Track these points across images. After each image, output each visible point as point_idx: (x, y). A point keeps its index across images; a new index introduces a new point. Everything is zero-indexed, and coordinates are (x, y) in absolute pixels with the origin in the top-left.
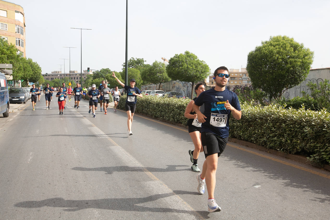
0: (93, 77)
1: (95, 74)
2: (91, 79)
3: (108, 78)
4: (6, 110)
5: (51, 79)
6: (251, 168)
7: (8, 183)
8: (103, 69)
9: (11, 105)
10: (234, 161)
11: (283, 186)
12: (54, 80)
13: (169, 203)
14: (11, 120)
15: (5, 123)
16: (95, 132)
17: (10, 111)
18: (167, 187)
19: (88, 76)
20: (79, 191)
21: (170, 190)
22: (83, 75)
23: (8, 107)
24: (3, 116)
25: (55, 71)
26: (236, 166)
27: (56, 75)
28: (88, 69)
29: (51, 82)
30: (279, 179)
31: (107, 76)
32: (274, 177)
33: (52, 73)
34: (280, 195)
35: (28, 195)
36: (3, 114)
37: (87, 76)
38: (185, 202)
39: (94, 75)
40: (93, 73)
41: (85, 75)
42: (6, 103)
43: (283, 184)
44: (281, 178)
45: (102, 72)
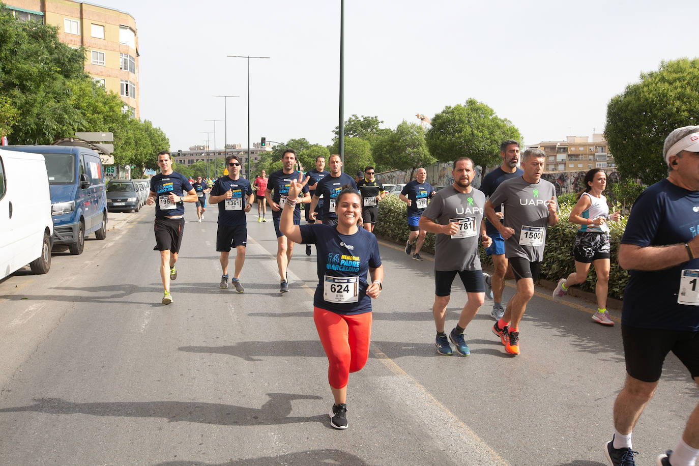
0: (272, 156)
1: (277, 150)
3: (303, 159)
4: (101, 225)
5: (189, 161)
6: (612, 354)
7: (103, 370)
8: (292, 140)
9: (110, 215)
10: (572, 338)
11: (687, 396)
12: (194, 164)
13: (427, 423)
14: (110, 244)
15: (99, 252)
16: (274, 270)
17: (109, 226)
18: (423, 390)
19: (262, 155)
20: (240, 392)
21: (429, 395)
22: (253, 153)
23: (105, 219)
24: (95, 238)
25: (197, 146)
26: (577, 349)
27: (198, 153)
28: (263, 140)
29: (188, 168)
30: (677, 380)
31: (301, 155)
32: (667, 375)
33: (190, 149)
34: (681, 416)
35: (140, 397)
36: (95, 232)
37: (259, 155)
38: (461, 424)
39: (274, 153)
40: (272, 148)
41: (256, 153)
42: (102, 211)
43: (688, 391)
44: (683, 378)
45: (291, 145)
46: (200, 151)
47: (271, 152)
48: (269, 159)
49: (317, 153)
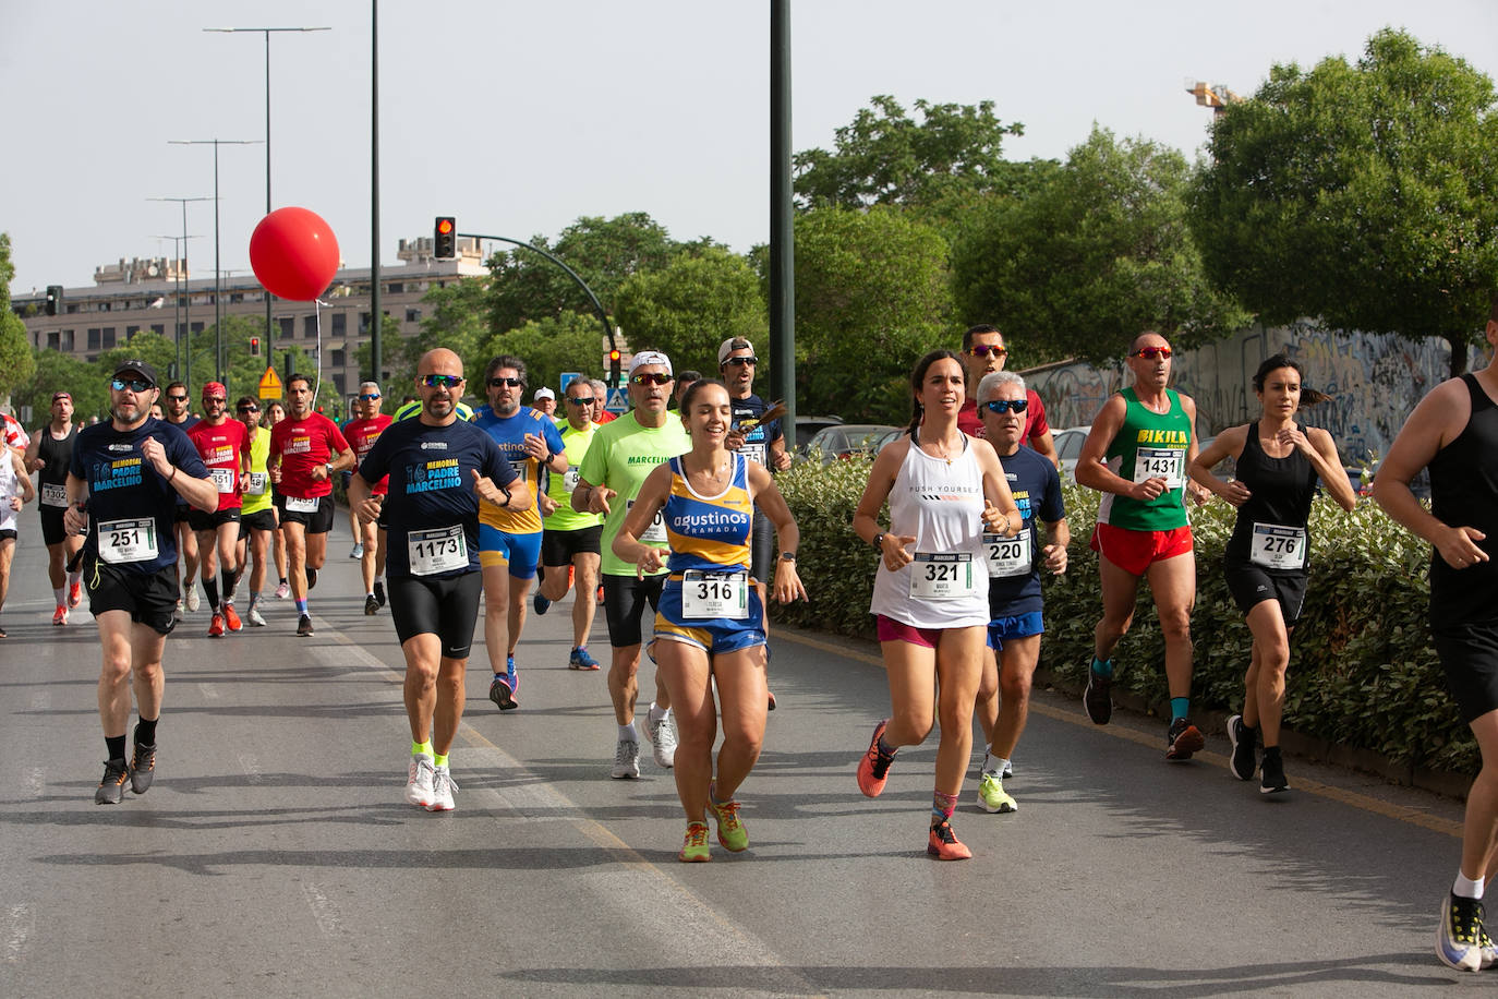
0: (489, 302)
1: (511, 273)
2: (471, 323)
3: (635, 316)
5: (93, 335)
8: (586, 223)
12: (118, 349)
19: (442, 299)
22: (396, 288)
25: (129, 261)
27: (137, 298)
28: (445, 227)
29: (88, 371)
31: (626, 298)
33: (99, 277)
37: (428, 299)
39: (498, 286)
40: (490, 264)
41: (413, 289)
45: (581, 249)
46: (141, 287)
47: (487, 280)
48: (476, 317)
49: (699, 287)
